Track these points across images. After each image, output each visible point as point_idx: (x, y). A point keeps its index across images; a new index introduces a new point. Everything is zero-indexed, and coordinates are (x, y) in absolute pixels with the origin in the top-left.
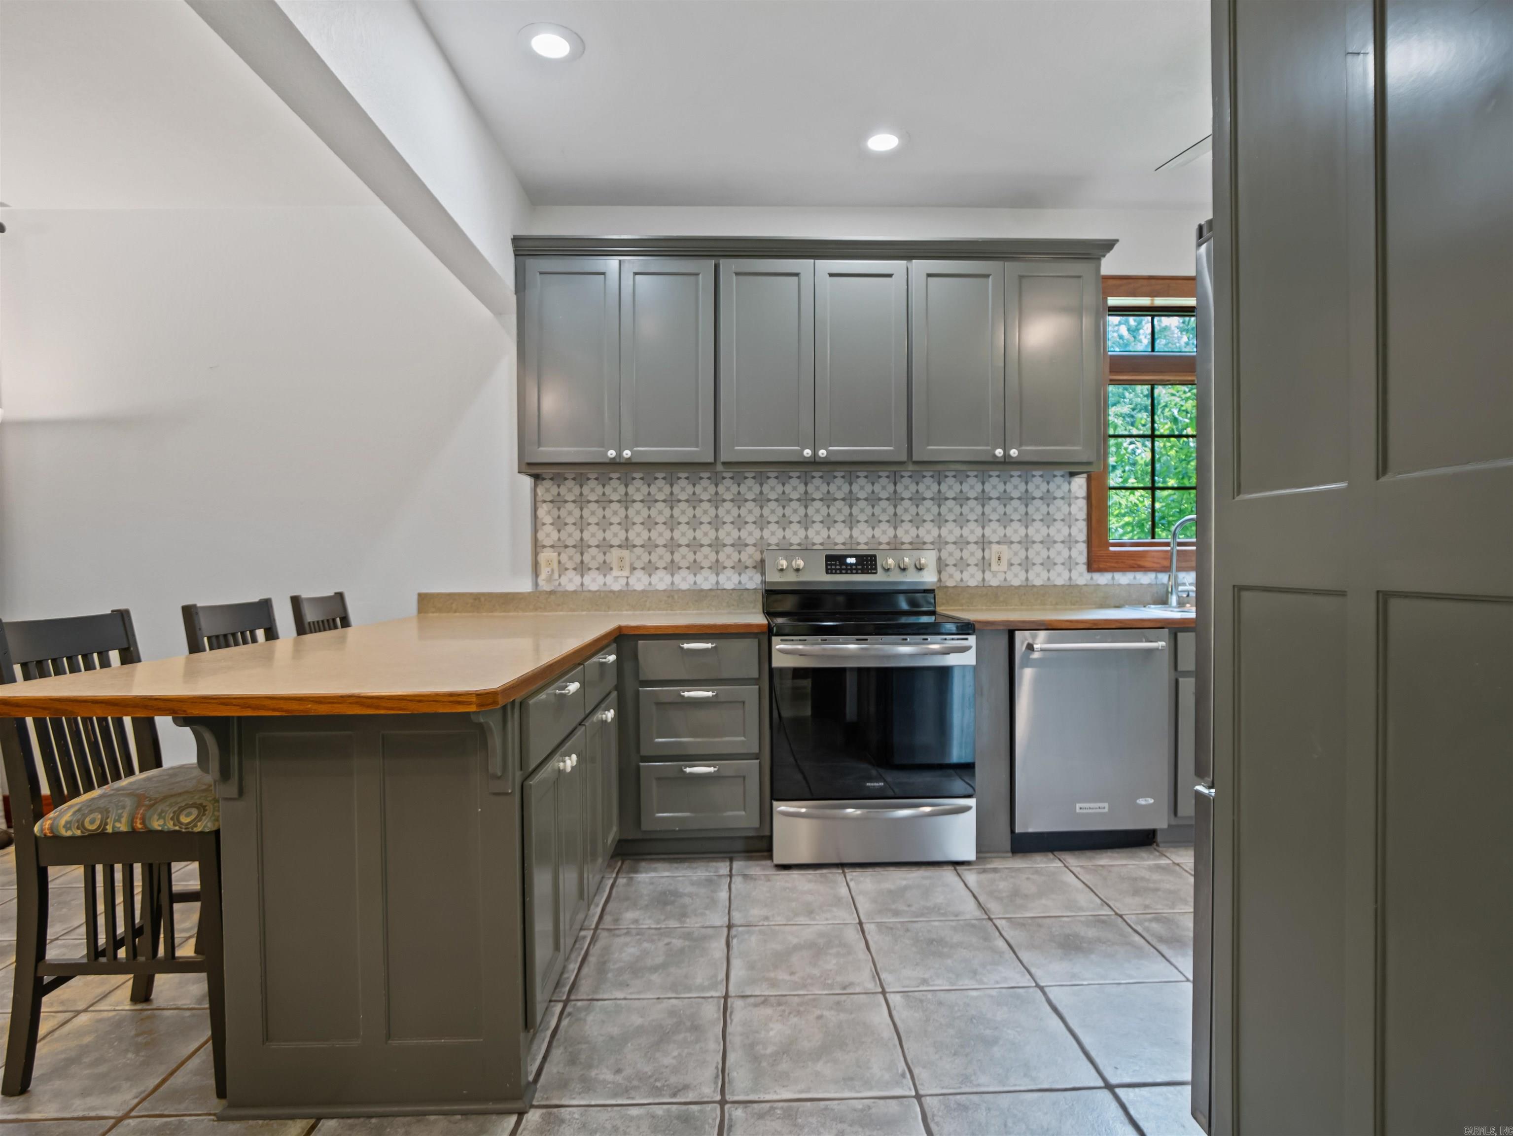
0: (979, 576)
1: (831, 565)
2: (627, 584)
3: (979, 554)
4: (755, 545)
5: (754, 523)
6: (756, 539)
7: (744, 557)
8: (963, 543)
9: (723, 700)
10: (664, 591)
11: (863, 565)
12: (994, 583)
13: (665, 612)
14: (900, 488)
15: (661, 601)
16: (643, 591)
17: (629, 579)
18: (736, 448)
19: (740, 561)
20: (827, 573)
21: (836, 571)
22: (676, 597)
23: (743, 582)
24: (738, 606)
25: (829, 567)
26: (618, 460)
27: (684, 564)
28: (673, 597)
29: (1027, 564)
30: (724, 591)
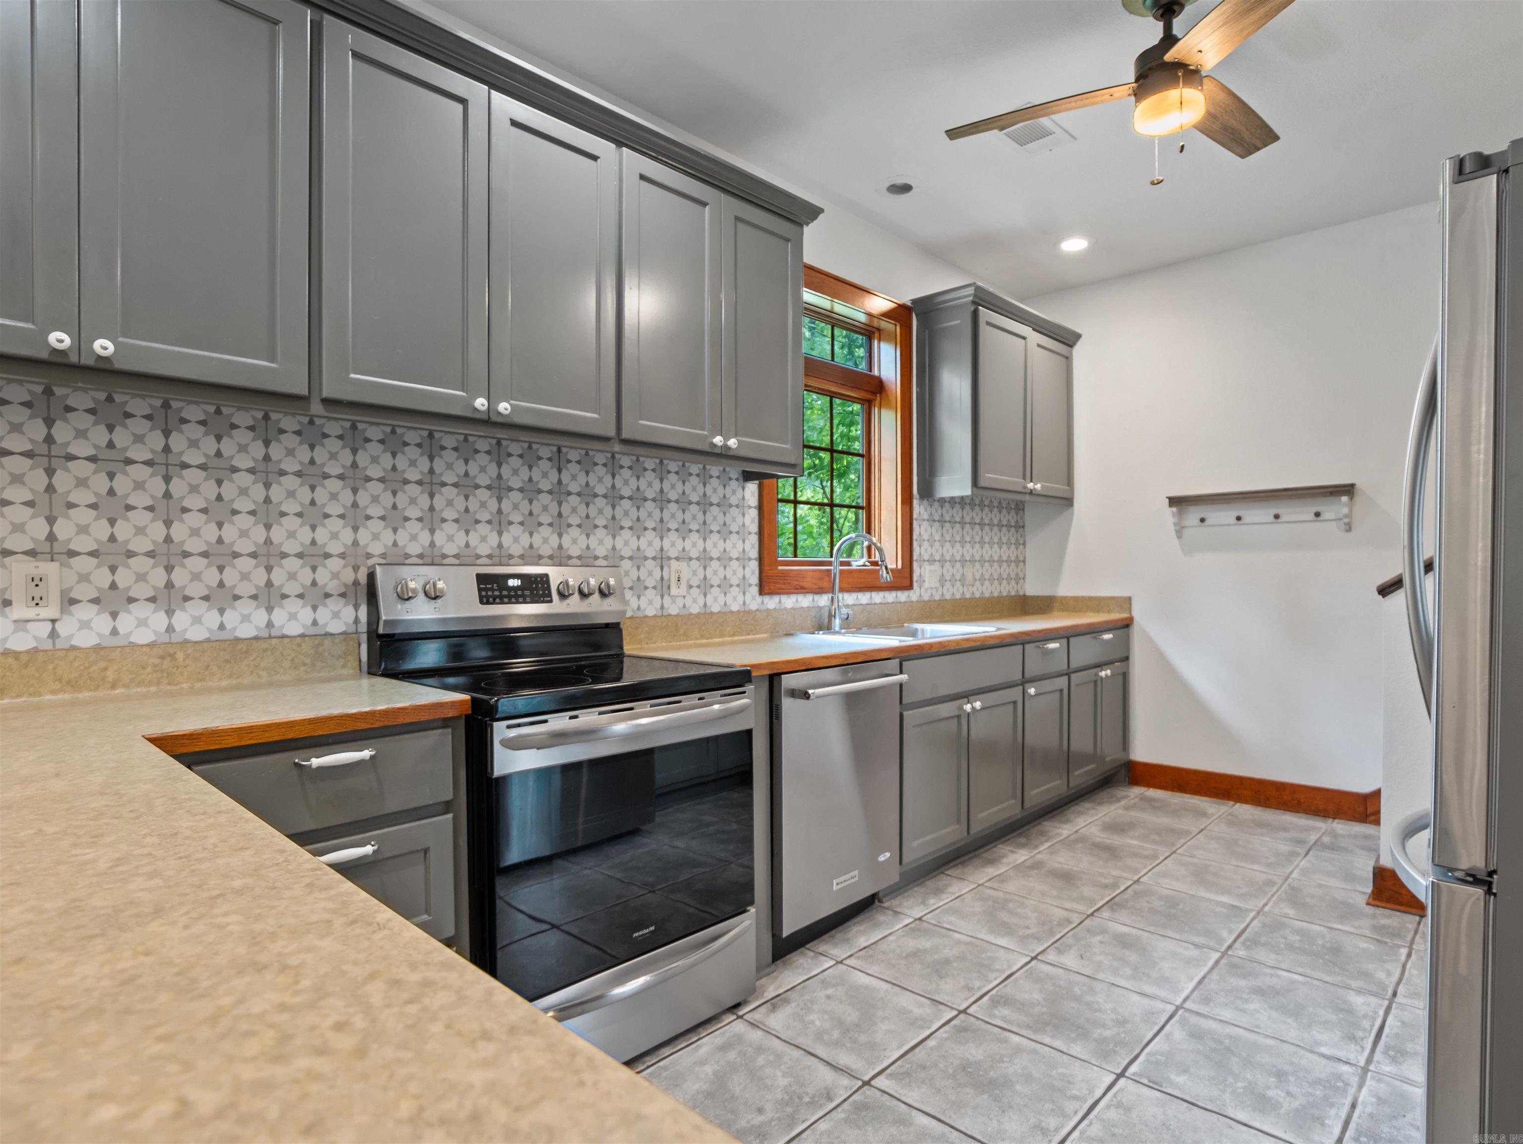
0: (657, 602)
1: (486, 590)
2: (53, 634)
3: (657, 573)
4: (342, 556)
5: (342, 516)
6: (345, 545)
7: (322, 576)
8: (638, 558)
9: (387, 855)
10: (151, 645)
11: (532, 590)
12: (673, 610)
13: (153, 689)
14: (566, 477)
15: (144, 668)
16: (97, 648)
17: (57, 625)
18: (352, 376)
19: (314, 583)
20: (482, 602)
21: (494, 600)
22: (180, 656)
23: (321, 622)
24: (314, 665)
25: (484, 593)
26: (74, 359)
27: (196, 590)
28: (172, 656)
29: (705, 586)
30: (286, 640)
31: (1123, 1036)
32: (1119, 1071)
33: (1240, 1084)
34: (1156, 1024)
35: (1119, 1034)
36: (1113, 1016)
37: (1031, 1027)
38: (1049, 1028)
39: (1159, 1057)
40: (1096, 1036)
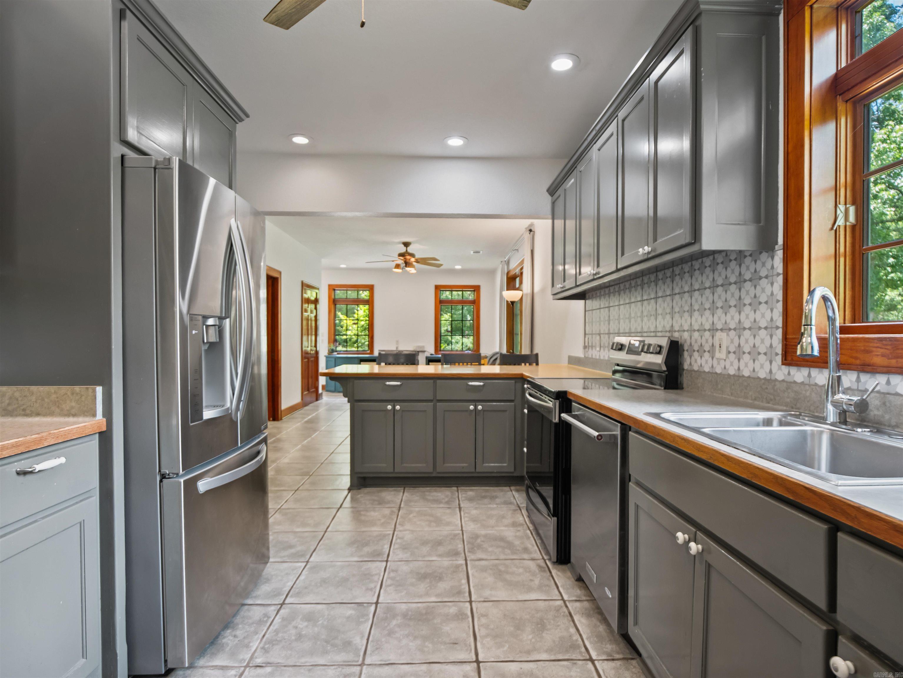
0: (710, 362)
3: (710, 341)
8: (701, 330)
12: (718, 370)
29: (739, 353)
31: (386, 624)
32: (379, 605)
33: (320, 622)
34: (372, 641)
35: (389, 624)
36: (398, 635)
37: (433, 608)
38: (424, 612)
39: (363, 620)
40: (399, 618)
